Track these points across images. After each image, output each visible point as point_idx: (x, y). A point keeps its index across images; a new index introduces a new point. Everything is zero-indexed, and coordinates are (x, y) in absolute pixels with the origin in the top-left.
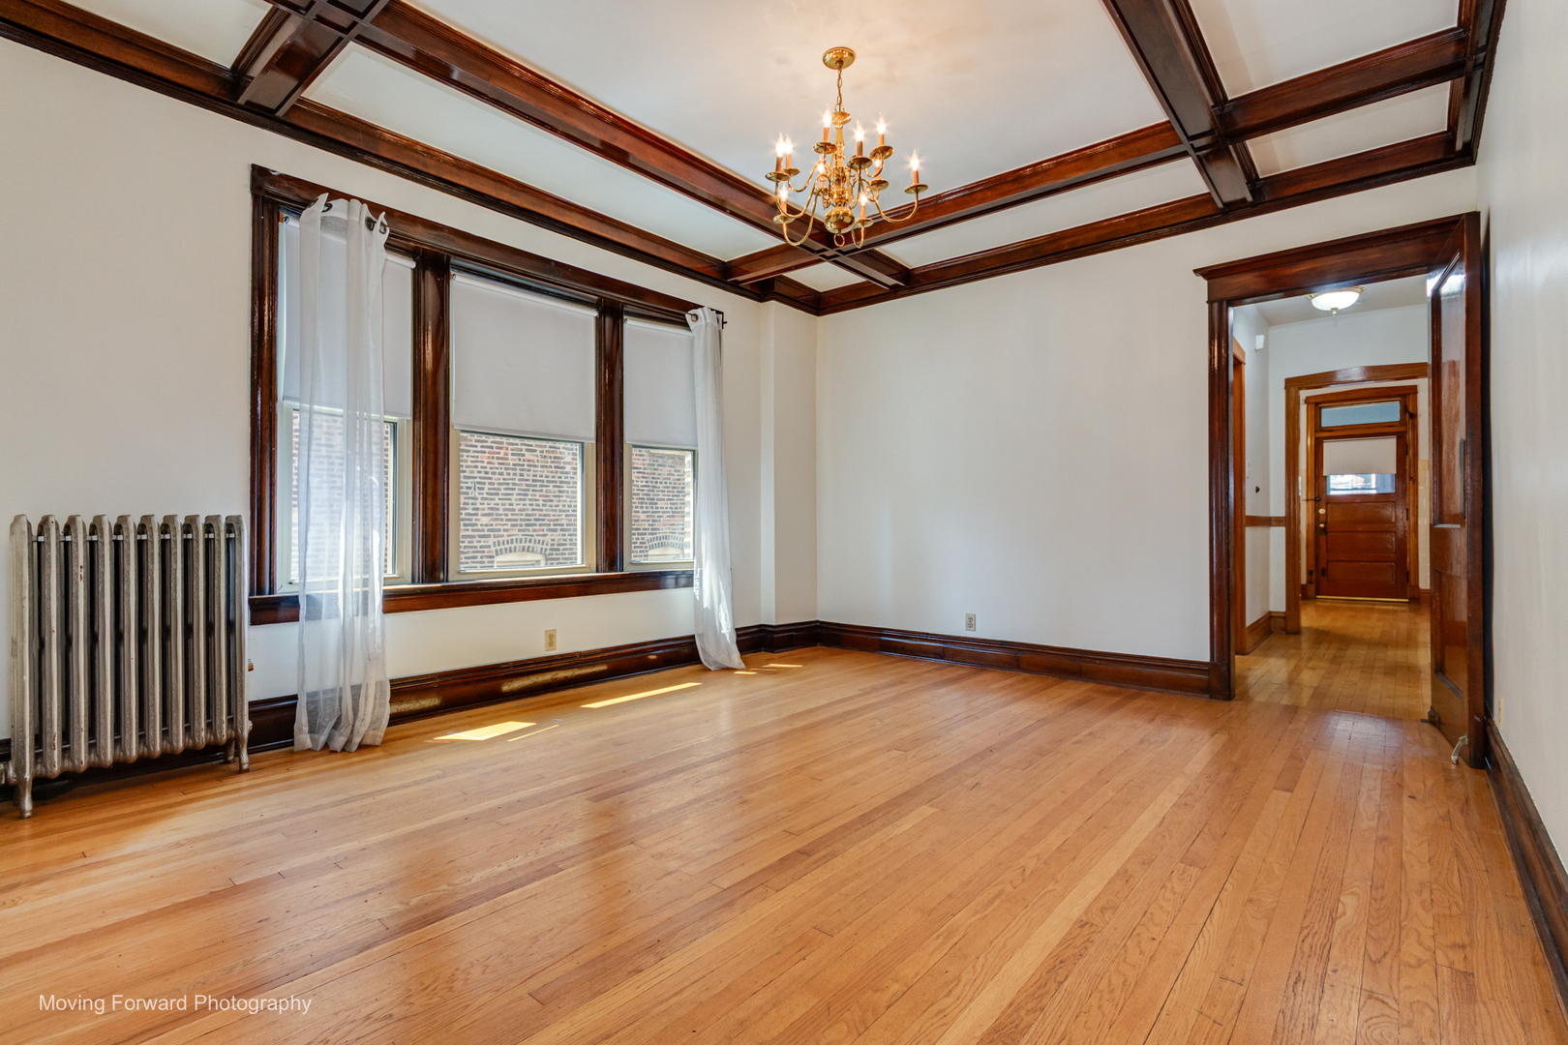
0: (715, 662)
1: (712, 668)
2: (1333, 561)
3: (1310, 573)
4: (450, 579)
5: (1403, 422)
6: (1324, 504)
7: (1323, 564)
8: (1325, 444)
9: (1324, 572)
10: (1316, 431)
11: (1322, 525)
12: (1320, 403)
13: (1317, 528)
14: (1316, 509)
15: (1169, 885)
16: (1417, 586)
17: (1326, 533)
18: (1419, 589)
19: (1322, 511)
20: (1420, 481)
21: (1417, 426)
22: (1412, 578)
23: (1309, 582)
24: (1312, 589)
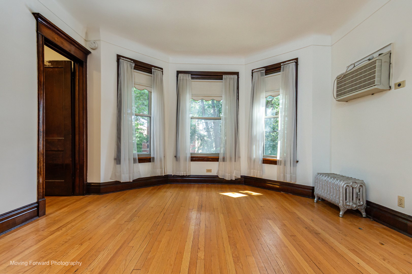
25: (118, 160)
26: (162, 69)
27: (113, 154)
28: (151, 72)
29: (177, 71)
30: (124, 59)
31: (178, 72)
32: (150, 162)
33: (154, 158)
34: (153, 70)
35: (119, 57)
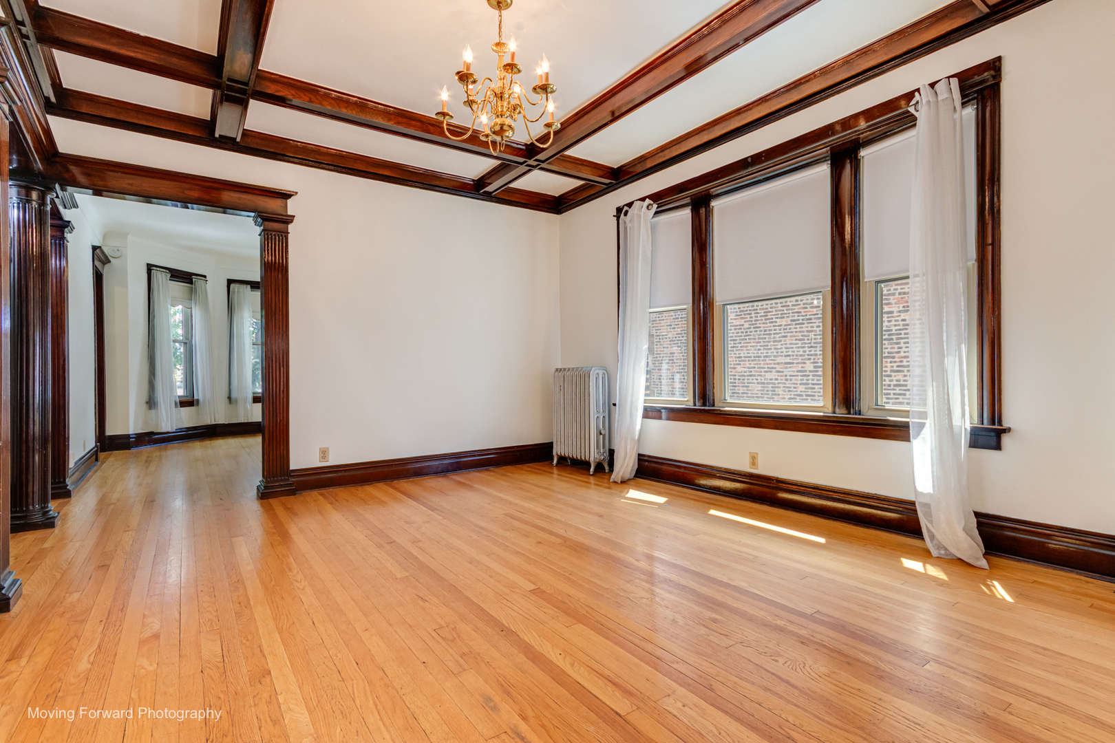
0: (940, 546)
1: (934, 553)
4: (716, 405)
15: (215, 614)
25: (151, 403)
26: (205, 277)
27: (145, 397)
28: (191, 282)
29: (228, 280)
30: (158, 269)
31: (230, 282)
32: (193, 406)
33: (198, 400)
34: (194, 280)
35: (150, 268)
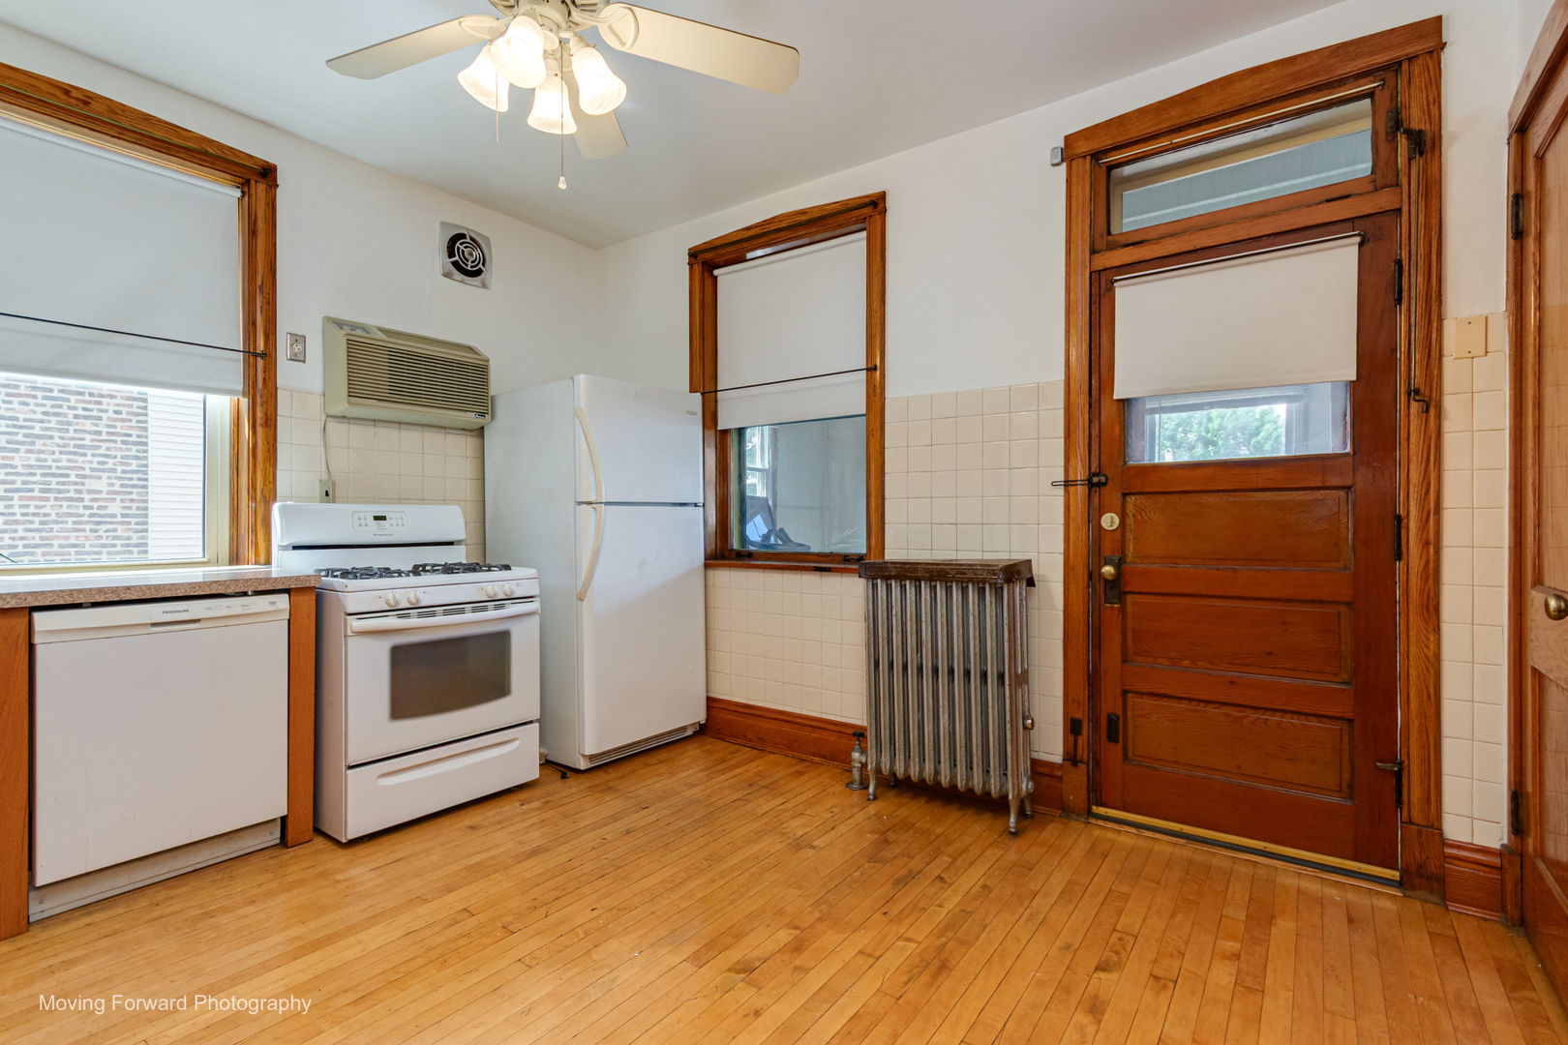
2: (1141, 694)
3: (1073, 727)
5: (1384, 176)
6: (1117, 498)
7: (1110, 704)
8: (1118, 292)
9: (1114, 730)
10: (1093, 252)
11: (1108, 570)
12: (1106, 152)
13: (1093, 575)
14: (1093, 514)
16: (1435, 824)
17: (1121, 596)
18: (1444, 843)
19: (1110, 521)
20: (1449, 403)
21: (1439, 182)
22: (1415, 792)
23: (1071, 757)
24: (1076, 782)
